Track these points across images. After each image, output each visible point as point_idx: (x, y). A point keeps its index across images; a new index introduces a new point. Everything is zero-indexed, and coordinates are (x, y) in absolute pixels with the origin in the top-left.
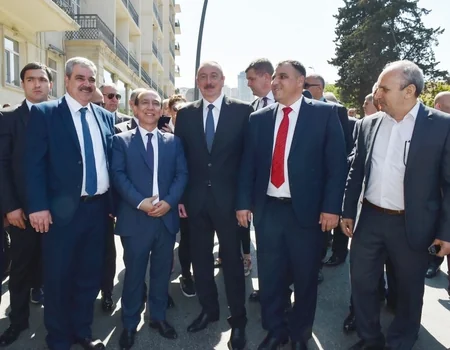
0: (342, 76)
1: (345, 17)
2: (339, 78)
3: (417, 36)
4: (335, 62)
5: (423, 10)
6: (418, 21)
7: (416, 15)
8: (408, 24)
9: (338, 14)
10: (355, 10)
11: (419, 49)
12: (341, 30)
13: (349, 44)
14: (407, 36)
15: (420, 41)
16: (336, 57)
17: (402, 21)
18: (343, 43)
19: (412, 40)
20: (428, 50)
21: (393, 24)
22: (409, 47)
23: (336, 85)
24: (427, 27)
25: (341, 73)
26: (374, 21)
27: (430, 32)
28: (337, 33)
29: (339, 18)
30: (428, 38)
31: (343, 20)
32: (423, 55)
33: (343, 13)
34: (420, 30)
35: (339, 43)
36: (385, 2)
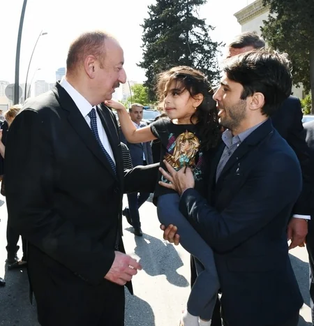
0: (149, 78)
1: (150, 27)
2: (147, 79)
3: (206, 47)
4: (143, 65)
5: (210, 26)
6: (206, 35)
7: (205, 30)
8: (199, 37)
9: (144, 24)
10: (157, 22)
11: (208, 58)
12: (149, 37)
13: (154, 50)
14: (198, 47)
15: (209, 52)
16: (143, 61)
17: (195, 34)
18: (149, 49)
19: (203, 51)
20: (215, 59)
21: (187, 36)
22: (200, 56)
23: (144, 85)
24: (213, 41)
25: (148, 74)
26: (173, 32)
27: (215, 45)
28: (144, 40)
29: (145, 27)
30: (215, 49)
31: (147, 29)
32: (211, 63)
33: (148, 24)
34: (208, 43)
35: (145, 48)
36: (181, 17)
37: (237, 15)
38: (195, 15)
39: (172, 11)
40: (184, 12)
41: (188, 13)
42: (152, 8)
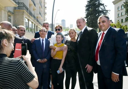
0: (87, 21)
3: (105, 12)
4: (86, 18)
6: (104, 8)
7: (104, 7)
8: (102, 9)
9: (86, 6)
10: (90, 5)
12: (87, 10)
14: (102, 12)
15: (105, 13)
16: (86, 16)
18: (87, 13)
20: (107, 15)
22: (103, 14)
24: (107, 10)
26: (94, 8)
27: (107, 11)
28: (86, 11)
29: (86, 7)
30: (107, 12)
33: (87, 6)
34: (105, 10)
35: (86, 13)
36: (97, 3)
37: (113, 2)
38: (101, 2)
39: (94, 2)
40: (97, 2)
41: (99, 2)
42: (88, 1)
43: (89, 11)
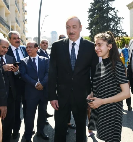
0: (91, 34)
1: (91, 12)
2: (90, 34)
3: (116, 20)
4: (88, 28)
5: (117, 11)
7: (115, 12)
8: (112, 15)
9: (89, 11)
10: (94, 9)
11: (117, 24)
12: (91, 16)
13: (93, 22)
14: (112, 20)
15: (117, 22)
16: (89, 26)
17: (111, 14)
18: (91, 21)
19: (114, 21)
20: (120, 25)
21: (108, 15)
22: (113, 23)
23: (89, 37)
24: (119, 17)
25: (91, 32)
26: (101, 14)
27: (120, 18)
28: (89, 17)
29: (89, 12)
30: (119, 20)
31: (90, 13)
32: (118, 26)
33: (90, 10)
34: (117, 18)
35: (89, 21)
36: (104, 7)
37: (128, 6)
38: (110, 6)
39: (101, 5)
40: (106, 5)
41: (108, 5)
42: (92, 4)
43: (93, 18)
